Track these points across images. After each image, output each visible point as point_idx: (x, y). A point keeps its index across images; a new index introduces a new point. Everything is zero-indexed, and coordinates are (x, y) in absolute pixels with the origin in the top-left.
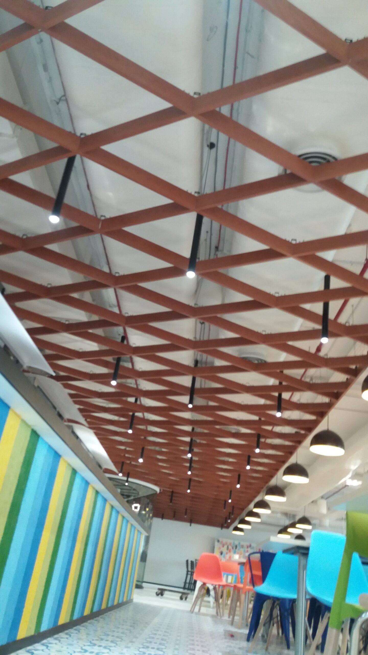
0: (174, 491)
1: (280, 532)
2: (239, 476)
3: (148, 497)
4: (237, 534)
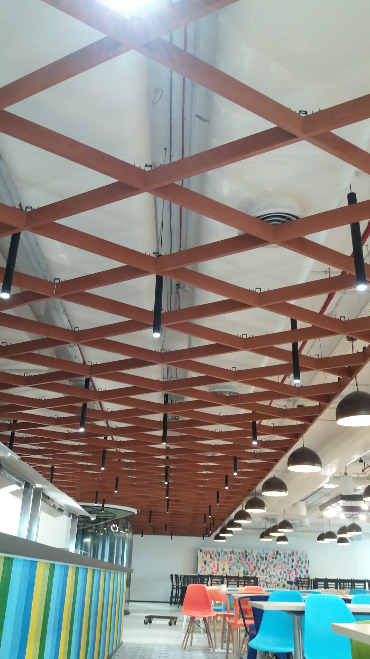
0: (152, 510)
1: (262, 536)
2: (218, 493)
3: (125, 518)
4: (219, 542)
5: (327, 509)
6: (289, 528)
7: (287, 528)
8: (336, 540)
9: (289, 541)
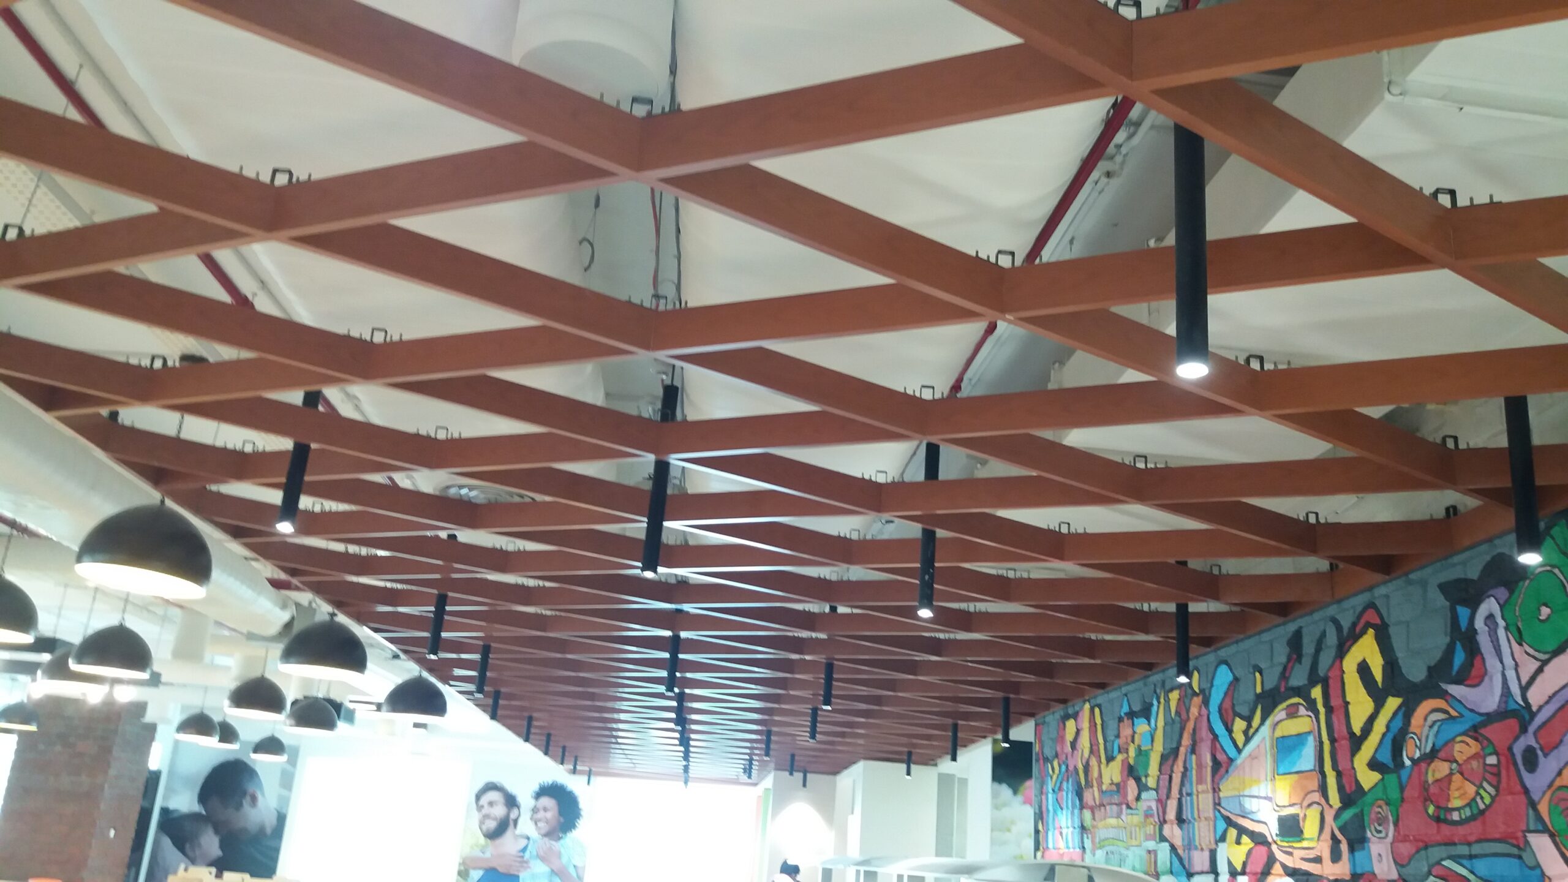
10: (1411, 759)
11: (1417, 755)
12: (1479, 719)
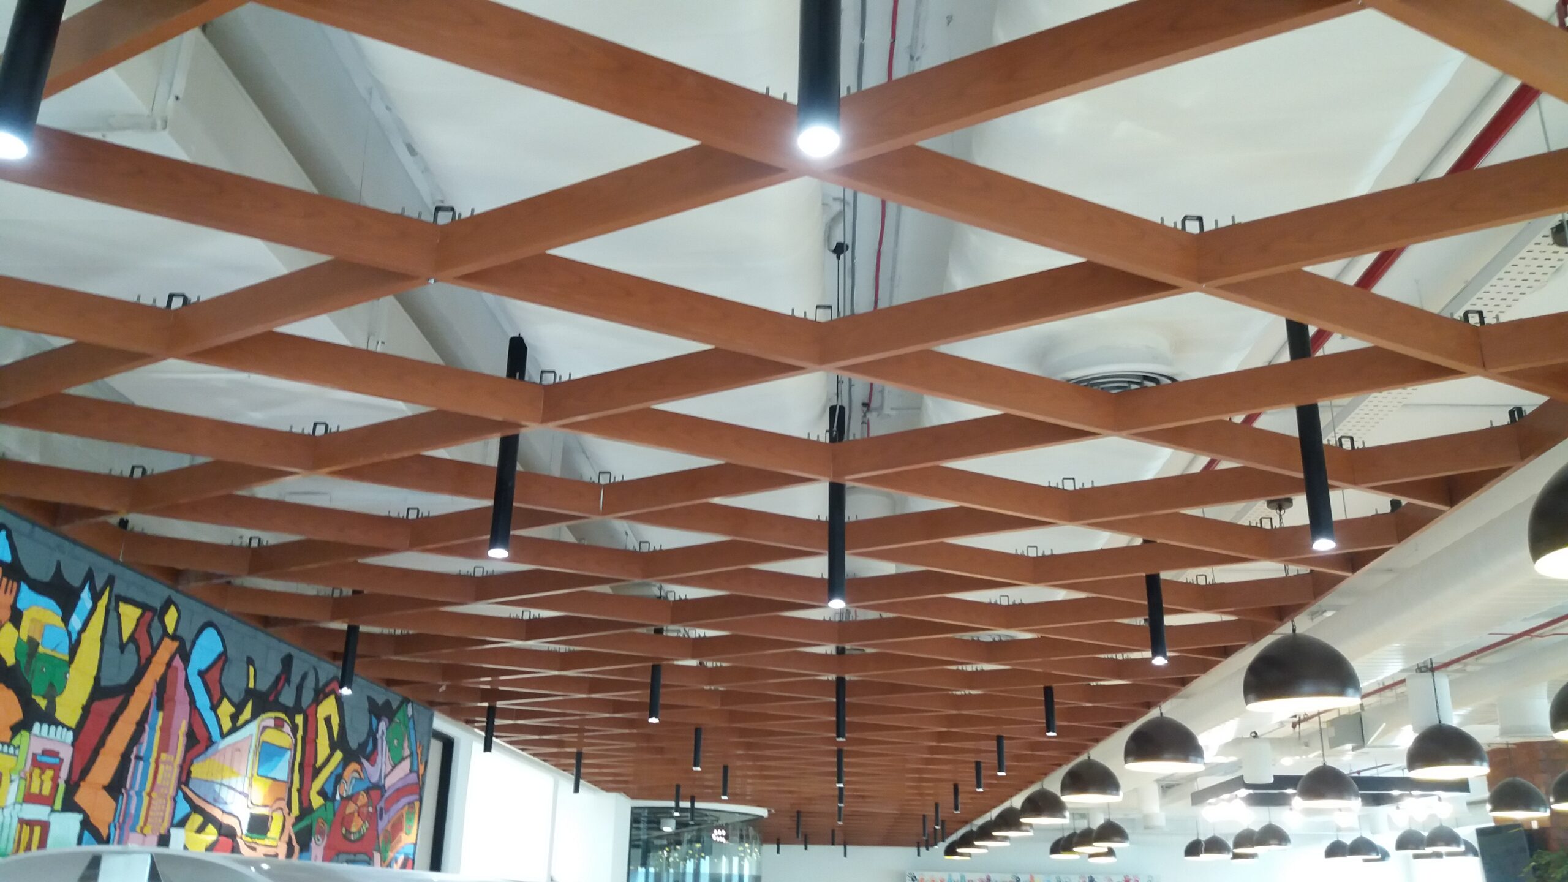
0: (802, 810)
1: (1056, 848)
2: (956, 787)
3: (742, 822)
4: (955, 860)
5: (1210, 804)
6: (1119, 839)
7: (1116, 839)
8: (1231, 856)
9: (1117, 855)
10: (342, 797)
11: (345, 795)
12: (371, 785)
